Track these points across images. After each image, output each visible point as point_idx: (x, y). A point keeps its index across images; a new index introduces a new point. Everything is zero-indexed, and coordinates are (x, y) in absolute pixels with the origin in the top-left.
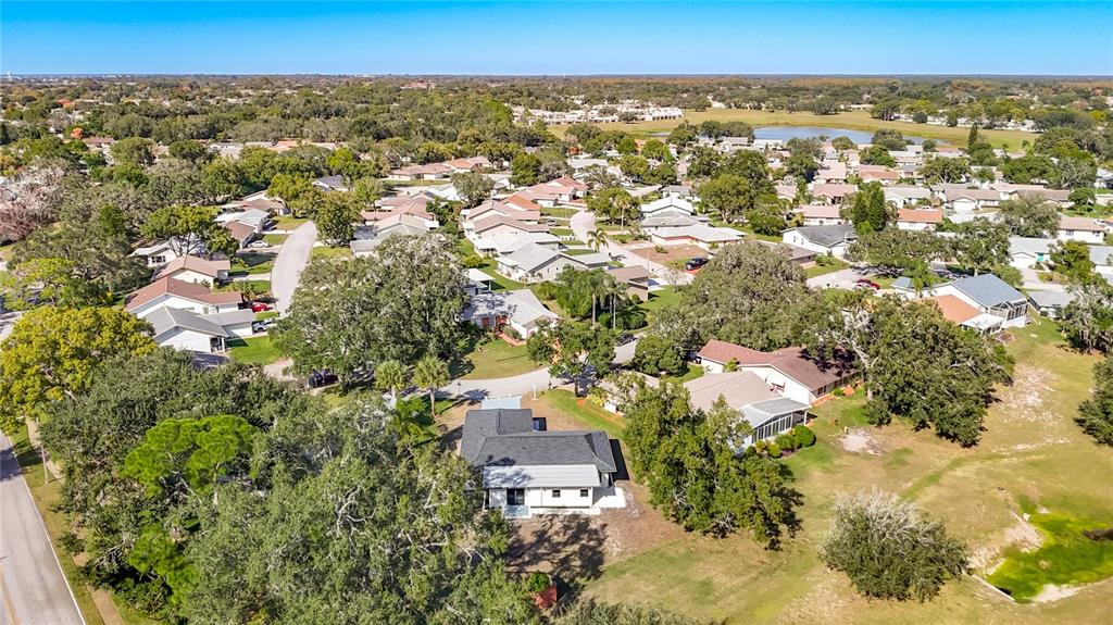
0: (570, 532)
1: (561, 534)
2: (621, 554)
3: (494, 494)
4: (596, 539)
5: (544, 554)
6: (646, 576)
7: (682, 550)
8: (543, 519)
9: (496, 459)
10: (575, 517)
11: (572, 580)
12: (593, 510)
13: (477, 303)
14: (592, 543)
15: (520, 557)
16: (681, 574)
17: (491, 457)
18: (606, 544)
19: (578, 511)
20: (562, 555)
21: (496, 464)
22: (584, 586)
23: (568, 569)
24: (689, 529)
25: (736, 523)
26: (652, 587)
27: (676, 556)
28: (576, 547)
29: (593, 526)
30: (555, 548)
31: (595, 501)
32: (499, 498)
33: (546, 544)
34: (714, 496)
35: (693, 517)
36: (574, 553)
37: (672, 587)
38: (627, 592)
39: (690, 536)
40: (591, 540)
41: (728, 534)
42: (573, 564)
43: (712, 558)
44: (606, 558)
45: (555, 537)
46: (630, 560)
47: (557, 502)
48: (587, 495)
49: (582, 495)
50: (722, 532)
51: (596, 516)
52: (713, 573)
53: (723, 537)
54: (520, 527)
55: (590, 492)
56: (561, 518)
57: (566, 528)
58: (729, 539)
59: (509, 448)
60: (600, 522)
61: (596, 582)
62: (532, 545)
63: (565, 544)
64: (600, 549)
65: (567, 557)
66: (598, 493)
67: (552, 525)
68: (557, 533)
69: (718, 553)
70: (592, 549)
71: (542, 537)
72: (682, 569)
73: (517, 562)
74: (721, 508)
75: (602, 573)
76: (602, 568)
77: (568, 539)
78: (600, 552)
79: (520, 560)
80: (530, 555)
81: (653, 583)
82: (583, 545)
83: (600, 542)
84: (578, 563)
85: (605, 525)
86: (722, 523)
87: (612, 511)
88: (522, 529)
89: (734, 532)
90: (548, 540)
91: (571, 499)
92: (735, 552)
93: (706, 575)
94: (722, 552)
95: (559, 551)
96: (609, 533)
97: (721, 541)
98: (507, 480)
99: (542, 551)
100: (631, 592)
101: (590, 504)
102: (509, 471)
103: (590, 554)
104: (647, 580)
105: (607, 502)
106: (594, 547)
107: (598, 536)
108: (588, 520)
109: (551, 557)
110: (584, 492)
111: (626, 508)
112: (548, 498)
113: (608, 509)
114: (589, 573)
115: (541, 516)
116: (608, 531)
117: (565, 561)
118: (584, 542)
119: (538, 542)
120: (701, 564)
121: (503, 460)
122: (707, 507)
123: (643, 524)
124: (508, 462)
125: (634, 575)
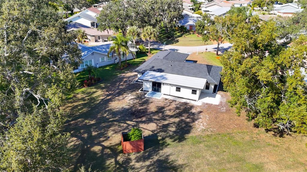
0: (178, 111)
1: (172, 111)
2: (204, 131)
3: (145, 84)
4: (192, 118)
5: (155, 119)
6: (214, 149)
7: (247, 138)
8: (167, 101)
9: (155, 68)
10: (186, 104)
11: (163, 139)
12: (197, 102)
13: (189, 20)
14: (188, 120)
15: (140, 117)
16: (241, 155)
17: (153, 67)
18: (196, 122)
19: (188, 101)
20: (166, 122)
21: (154, 71)
22: (168, 145)
23: (165, 131)
24: (256, 126)
25: (293, 129)
26: (215, 158)
27: (241, 141)
28: (177, 120)
29: (193, 111)
30: (164, 118)
31: (201, 97)
32: (148, 86)
33: (160, 114)
34: (280, 107)
35: (260, 119)
36: (174, 123)
37: (230, 162)
38: (195, 157)
39: (256, 130)
40: (188, 118)
41: (285, 135)
42: (170, 129)
43: (268, 149)
44: (193, 131)
45: (167, 112)
46: (208, 136)
47: (178, 94)
48: (196, 94)
49: (192, 93)
50: (281, 133)
51: (198, 106)
52: (266, 160)
53: (281, 136)
54: (152, 102)
55: (198, 92)
56: (177, 103)
57: (177, 108)
58: (284, 139)
59: (164, 64)
60: (199, 110)
61: (178, 144)
62: (152, 113)
63: (171, 117)
64: (191, 125)
65: (168, 125)
66: (203, 94)
67: (169, 105)
68: (170, 110)
69: (274, 146)
70: (187, 124)
71: (160, 110)
72: (242, 151)
73: (137, 120)
74: (283, 116)
75: (185, 139)
76: (187, 136)
77: (175, 115)
78: (190, 126)
79: (140, 120)
80: (147, 118)
81: (218, 155)
82: (182, 120)
83: (194, 120)
84: (173, 129)
85: (201, 112)
86: (282, 127)
87: (209, 106)
88: (152, 104)
89: (290, 135)
90: (163, 112)
91: (186, 94)
92: (288, 149)
93: (260, 160)
94: (277, 146)
95: (165, 120)
96: (201, 117)
97: (278, 139)
98: (154, 78)
99: (156, 117)
100: (198, 158)
101: (197, 99)
102: (158, 74)
103: (184, 125)
104: (214, 152)
105: (208, 100)
106: (189, 123)
107: (194, 118)
108: (192, 107)
109: (158, 122)
110: (194, 92)
111: (218, 106)
112: (173, 91)
113: (207, 104)
114: (176, 137)
115: (166, 99)
116: (201, 116)
117: (166, 126)
118: (183, 118)
119: (156, 112)
120: (258, 151)
121: (158, 69)
122: (272, 114)
123: (226, 116)
124: (160, 71)
125: (207, 146)
